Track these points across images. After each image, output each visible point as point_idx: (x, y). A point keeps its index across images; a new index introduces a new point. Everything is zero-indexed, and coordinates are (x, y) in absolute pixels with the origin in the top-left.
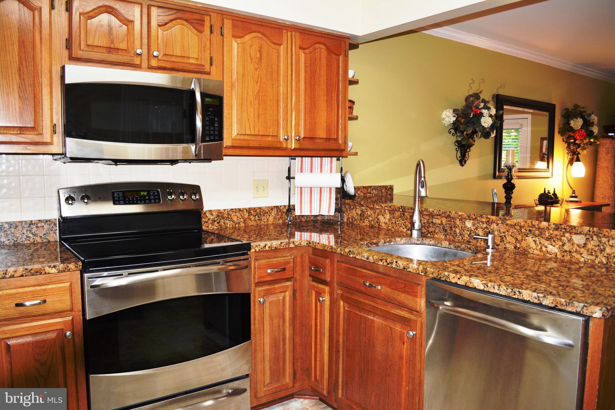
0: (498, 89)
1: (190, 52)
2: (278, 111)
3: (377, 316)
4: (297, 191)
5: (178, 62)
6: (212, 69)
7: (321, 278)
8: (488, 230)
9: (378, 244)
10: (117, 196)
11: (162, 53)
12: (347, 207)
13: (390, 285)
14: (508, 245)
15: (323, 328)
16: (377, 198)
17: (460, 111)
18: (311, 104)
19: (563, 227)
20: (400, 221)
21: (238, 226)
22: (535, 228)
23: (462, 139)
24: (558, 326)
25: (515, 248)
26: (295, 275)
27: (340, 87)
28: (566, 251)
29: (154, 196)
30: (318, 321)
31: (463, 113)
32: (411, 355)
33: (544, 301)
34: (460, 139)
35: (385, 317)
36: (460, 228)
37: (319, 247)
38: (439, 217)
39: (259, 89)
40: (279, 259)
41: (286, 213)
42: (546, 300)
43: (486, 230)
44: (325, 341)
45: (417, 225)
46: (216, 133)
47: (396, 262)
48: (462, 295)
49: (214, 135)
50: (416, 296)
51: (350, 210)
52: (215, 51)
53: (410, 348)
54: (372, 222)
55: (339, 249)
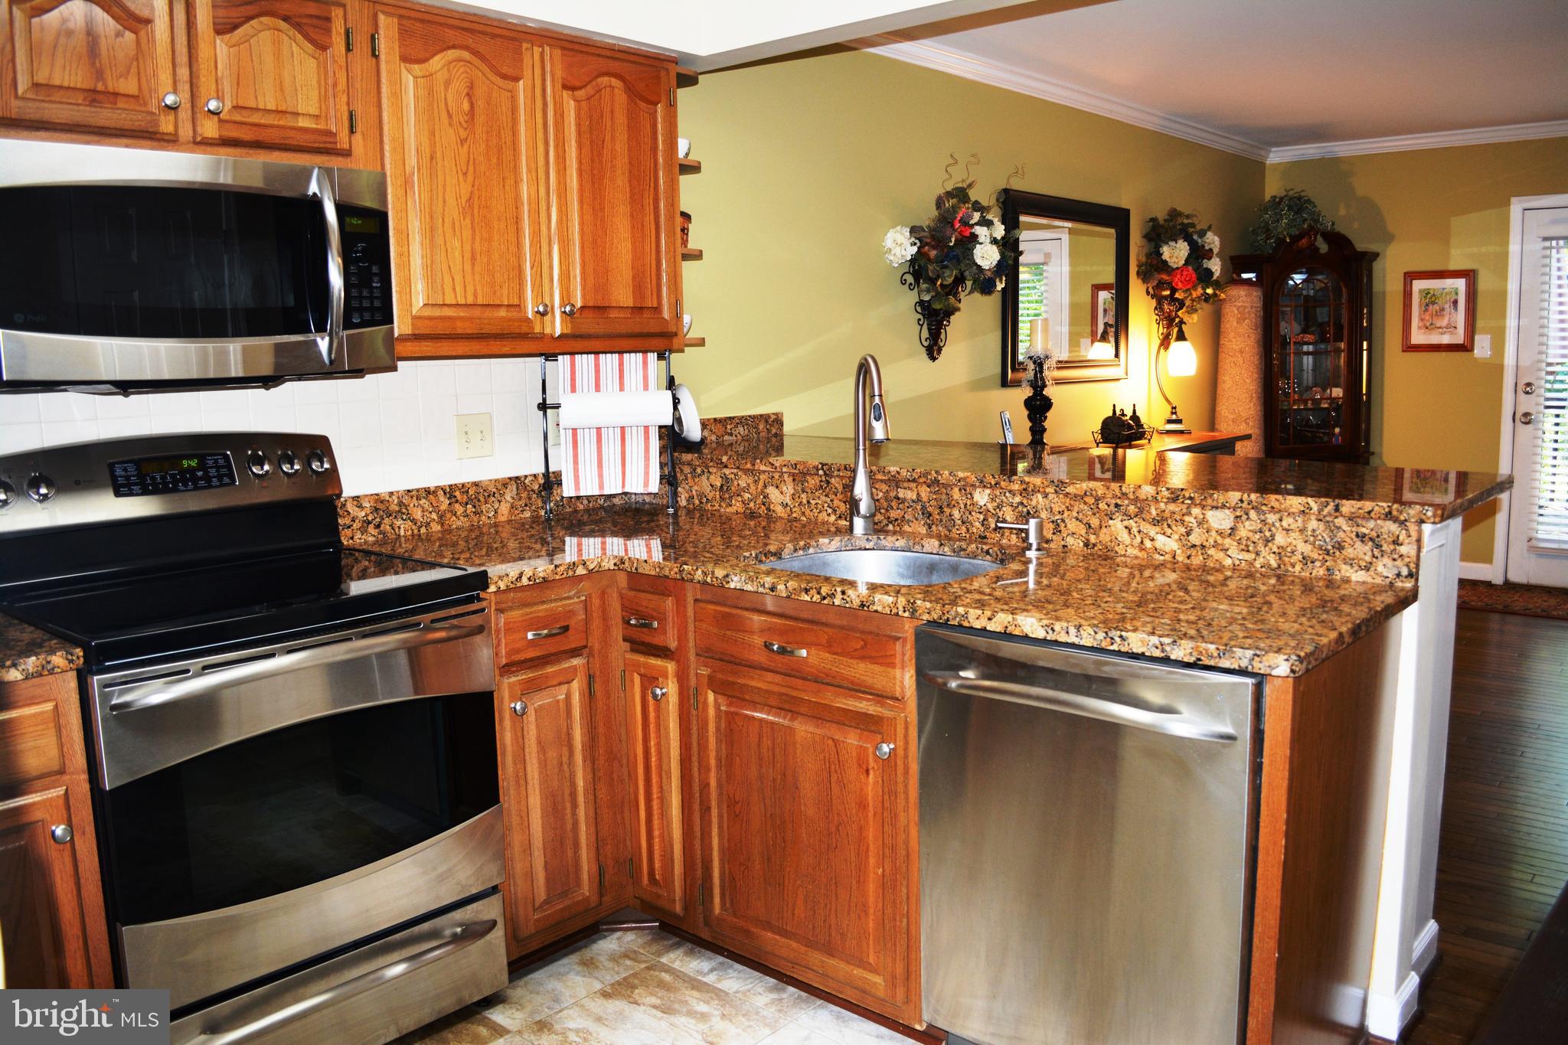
0: (1008, 179)
1: (300, 100)
2: (519, 245)
3: (800, 719)
4: (566, 438)
5: (272, 126)
6: (353, 142)
7: (654, 643)
8: (1025, 510)
9: (781, 554)
10: (123, 473)
11: (230, 104)
12: (687, 470)
13: (830, 646)
14: (1070, 541)
15: (665, 761)
16: (747, 444)
17: (924, 231)
18: (595, 225)
19: (1187, 495)
20: (819, 497)
21: (425, 531)
22: (1128, 499)
23: (932, 297)
24: (1205, 700)
25: (1086, 545)
26: (590, 640)
27: (661, 181)
28: (1194, 546)
29: (218, 468)
30: (652, 743)
31: (933, 237)
32: (886, 797)
33: (1174, 652)
34: (927, 298)
35: (820, 718)
36: (962, 506)
37: (646, 570)
38: (913, 485)
39: (470, 190)
40: (553, 605)
41: (540, 492)
42: (1177, 650)
43: (1020, 508)
44: (673, 787)
45: (864, 507)
46: (377, 303)
47: (843, 593)
48: (1000, 654)
49: (372, 309)
50: (893, 665)
51: (693, 477)
52: (360, 95)
53: (883, 781)
54: (752, 505)
55: (699, 572)
